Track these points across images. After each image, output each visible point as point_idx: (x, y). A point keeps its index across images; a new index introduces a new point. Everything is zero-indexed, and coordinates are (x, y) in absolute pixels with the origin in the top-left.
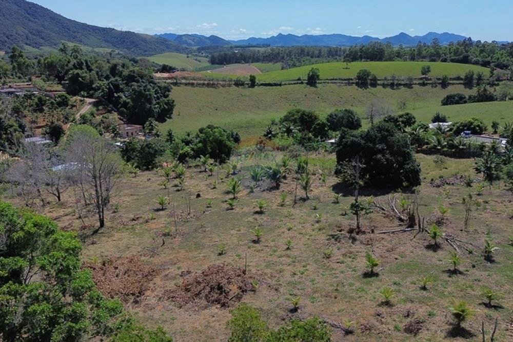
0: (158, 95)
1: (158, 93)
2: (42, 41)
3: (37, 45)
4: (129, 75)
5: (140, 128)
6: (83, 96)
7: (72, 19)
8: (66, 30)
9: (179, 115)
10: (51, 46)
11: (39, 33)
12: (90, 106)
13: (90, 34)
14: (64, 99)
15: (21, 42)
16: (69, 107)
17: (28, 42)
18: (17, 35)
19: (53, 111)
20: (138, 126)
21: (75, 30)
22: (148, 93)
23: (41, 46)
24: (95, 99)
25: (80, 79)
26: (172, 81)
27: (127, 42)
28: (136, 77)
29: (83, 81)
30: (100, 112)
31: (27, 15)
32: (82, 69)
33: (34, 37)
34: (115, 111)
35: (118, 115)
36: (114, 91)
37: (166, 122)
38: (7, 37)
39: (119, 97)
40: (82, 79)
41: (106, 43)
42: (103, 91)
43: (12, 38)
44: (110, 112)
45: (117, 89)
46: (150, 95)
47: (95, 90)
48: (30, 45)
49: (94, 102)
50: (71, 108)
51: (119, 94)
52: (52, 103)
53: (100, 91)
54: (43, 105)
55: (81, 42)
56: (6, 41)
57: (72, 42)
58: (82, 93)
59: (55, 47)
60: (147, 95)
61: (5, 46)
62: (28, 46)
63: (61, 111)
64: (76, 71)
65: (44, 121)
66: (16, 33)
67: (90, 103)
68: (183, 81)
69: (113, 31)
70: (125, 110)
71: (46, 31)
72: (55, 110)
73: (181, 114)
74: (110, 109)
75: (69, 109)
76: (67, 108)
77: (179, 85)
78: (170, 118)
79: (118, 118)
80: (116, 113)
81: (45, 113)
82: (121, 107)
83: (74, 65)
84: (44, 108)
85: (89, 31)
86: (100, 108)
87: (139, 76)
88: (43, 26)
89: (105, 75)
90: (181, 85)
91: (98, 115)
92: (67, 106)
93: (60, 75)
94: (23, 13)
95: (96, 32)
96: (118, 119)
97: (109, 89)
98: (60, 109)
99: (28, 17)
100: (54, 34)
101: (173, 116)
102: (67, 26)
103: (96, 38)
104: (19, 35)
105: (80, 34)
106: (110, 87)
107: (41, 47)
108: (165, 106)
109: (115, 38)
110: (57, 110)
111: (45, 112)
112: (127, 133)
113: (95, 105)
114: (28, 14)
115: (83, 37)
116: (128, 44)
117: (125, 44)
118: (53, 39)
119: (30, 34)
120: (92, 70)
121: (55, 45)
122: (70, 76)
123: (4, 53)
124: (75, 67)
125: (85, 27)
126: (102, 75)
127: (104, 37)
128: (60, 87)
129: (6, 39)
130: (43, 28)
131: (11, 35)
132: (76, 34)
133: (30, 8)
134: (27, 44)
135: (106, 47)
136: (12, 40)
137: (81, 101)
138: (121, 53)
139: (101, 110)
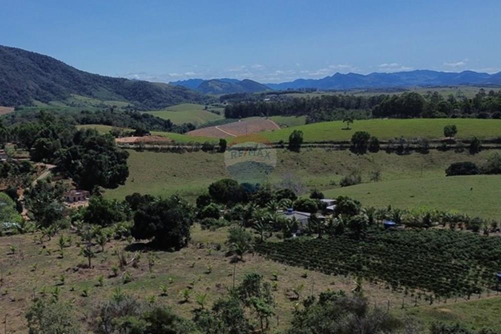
0: (114, 161)
1: (114, 160)
2: (51, 95)
3: (46, 100)
4: (90, 142)
5: (87, 193)
6: (45, 163)
7: (84, 71)
8: (77, 83)
9: (132, 181)
10: (60, 100)
11: (49, 88)
12: (49, 172)
13: (100, 86)
14: (25, 166)
15: (31, 97)
16: (30, 173)
17: (38, 97)
18: (28, 91)
19: (15, 177)
20: (86, 192)
21: (86, 82)
22: (98, 160)
23: (50, 100)
24: (55, 165)
25: (44, 146)
26: (136, 147)
27: (140, 93)
28: (96, 144)
29: (47, 148)
30: (57, 178)
31: (40, 69)
32: (47, 137)
33: (44, 91)
34: (71, 177)
35: (73, 180)
36: (72, 158)
37: (118, 189)
38: (18, 93)
39: (77, 164)
40: (47, 147)
41: (117, 95)
42: (62, 158)
43: (23, 94)
44: (66, 178)
45: (75, 156)
46: (101, 162)
47: (55, 157)
48: (39, 100)
49: (54, 168)
50: (32, 174)
51: (76, 161)
52: (16, 169)
53: (60, 158)
54: (8, 171)
55: (91, 94)
56: (16, 97)
57: (82, 95)
58: (44, 160)
59: (64, 101)
60: (97, 163)
61: (16, 102)
62: (37, 101)
63: (22, 177)
64: (42, 139)
65: (6, 185)
66: (27, 88)
67: (50, 169)
68: (147, 146)
69: (125, 82)
70: (79, 176)
71: (56, 85)
72: (17, 175)
73: (135, 181)
74: (66, 175)
75: (30, 174)
76: (28, 174)
77: (142, 150)
78: (123, 184)
79: (72, 183)
80: (71, 179)
81: (8, 179)
82: (76, 173)
83: (41, 134)
84: (9, 173)
85: (101, 82)
86: (58, 174)
87: (98, 144)
88: (54, 79)
89: (68, 142)
90: (145, 151)
91: (53, 181)
92: (28, 172)
93: (29, 143)
94: (36, 67)
95: (107, 84)
96: (71, 185)
97: (68, 156)
98: (22, 175)
99: (40, 71)
100: (64, 88)
101: (126, 182)
102: (79, 78)
103: (106, 89)
104: (30, 90)
105: (90, 86)
106: (68, 154)
107: (50, 102)
108: (117, 172)
109: (126, 89)
110: (19, 175)
111: (8, 177)
112: (74, 198)
113: (53, 171)
114: (41, 67)
115: (93, 89)
116: (141, 95)
117: (137, 95)
118: (63, 93)
119: (40, 89)
120: (58, 138)
121: (64, 99)
122: (36, 144)
123: (13, 109)
124: (42, 135)
125: (96, 79)
126: (66, 143)
127: (115, 89)
128: (27, 154)
129: (17, 95)
130: (53, 82)
131: (22, 91)
132: (86, 86)
133: (43, 61)
134: (36, 99)
135: (117, 100)
136: (23, 96)
137: (42, 167)
138: (131, 105)
139: (59, 176)
